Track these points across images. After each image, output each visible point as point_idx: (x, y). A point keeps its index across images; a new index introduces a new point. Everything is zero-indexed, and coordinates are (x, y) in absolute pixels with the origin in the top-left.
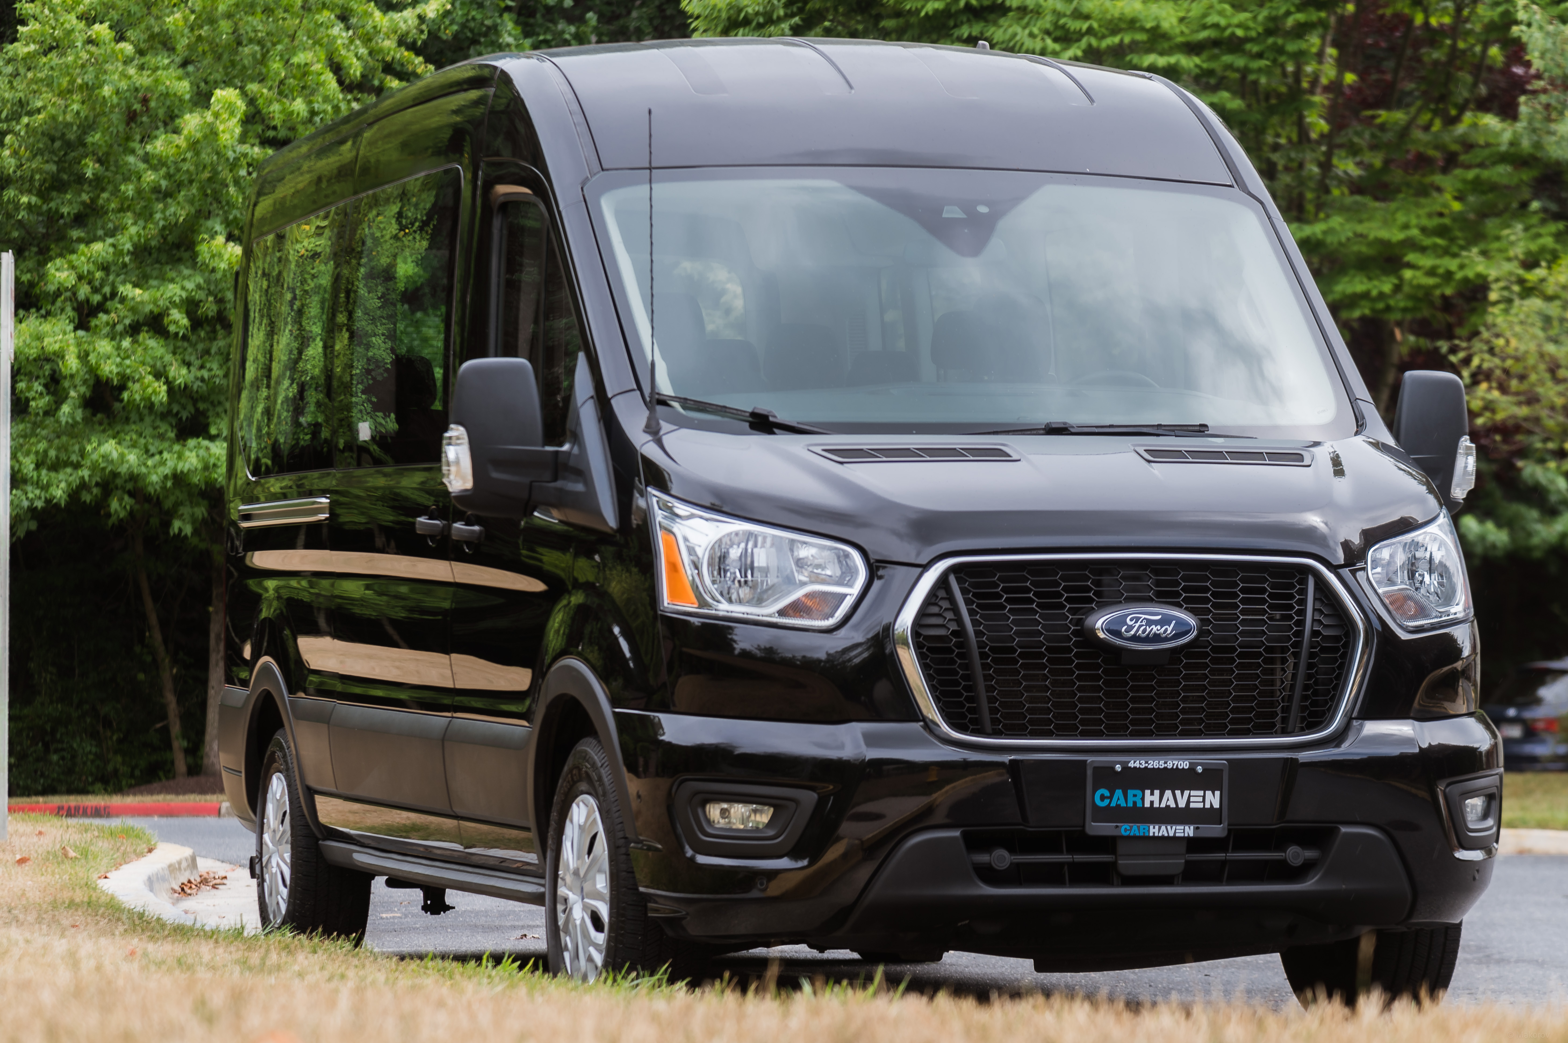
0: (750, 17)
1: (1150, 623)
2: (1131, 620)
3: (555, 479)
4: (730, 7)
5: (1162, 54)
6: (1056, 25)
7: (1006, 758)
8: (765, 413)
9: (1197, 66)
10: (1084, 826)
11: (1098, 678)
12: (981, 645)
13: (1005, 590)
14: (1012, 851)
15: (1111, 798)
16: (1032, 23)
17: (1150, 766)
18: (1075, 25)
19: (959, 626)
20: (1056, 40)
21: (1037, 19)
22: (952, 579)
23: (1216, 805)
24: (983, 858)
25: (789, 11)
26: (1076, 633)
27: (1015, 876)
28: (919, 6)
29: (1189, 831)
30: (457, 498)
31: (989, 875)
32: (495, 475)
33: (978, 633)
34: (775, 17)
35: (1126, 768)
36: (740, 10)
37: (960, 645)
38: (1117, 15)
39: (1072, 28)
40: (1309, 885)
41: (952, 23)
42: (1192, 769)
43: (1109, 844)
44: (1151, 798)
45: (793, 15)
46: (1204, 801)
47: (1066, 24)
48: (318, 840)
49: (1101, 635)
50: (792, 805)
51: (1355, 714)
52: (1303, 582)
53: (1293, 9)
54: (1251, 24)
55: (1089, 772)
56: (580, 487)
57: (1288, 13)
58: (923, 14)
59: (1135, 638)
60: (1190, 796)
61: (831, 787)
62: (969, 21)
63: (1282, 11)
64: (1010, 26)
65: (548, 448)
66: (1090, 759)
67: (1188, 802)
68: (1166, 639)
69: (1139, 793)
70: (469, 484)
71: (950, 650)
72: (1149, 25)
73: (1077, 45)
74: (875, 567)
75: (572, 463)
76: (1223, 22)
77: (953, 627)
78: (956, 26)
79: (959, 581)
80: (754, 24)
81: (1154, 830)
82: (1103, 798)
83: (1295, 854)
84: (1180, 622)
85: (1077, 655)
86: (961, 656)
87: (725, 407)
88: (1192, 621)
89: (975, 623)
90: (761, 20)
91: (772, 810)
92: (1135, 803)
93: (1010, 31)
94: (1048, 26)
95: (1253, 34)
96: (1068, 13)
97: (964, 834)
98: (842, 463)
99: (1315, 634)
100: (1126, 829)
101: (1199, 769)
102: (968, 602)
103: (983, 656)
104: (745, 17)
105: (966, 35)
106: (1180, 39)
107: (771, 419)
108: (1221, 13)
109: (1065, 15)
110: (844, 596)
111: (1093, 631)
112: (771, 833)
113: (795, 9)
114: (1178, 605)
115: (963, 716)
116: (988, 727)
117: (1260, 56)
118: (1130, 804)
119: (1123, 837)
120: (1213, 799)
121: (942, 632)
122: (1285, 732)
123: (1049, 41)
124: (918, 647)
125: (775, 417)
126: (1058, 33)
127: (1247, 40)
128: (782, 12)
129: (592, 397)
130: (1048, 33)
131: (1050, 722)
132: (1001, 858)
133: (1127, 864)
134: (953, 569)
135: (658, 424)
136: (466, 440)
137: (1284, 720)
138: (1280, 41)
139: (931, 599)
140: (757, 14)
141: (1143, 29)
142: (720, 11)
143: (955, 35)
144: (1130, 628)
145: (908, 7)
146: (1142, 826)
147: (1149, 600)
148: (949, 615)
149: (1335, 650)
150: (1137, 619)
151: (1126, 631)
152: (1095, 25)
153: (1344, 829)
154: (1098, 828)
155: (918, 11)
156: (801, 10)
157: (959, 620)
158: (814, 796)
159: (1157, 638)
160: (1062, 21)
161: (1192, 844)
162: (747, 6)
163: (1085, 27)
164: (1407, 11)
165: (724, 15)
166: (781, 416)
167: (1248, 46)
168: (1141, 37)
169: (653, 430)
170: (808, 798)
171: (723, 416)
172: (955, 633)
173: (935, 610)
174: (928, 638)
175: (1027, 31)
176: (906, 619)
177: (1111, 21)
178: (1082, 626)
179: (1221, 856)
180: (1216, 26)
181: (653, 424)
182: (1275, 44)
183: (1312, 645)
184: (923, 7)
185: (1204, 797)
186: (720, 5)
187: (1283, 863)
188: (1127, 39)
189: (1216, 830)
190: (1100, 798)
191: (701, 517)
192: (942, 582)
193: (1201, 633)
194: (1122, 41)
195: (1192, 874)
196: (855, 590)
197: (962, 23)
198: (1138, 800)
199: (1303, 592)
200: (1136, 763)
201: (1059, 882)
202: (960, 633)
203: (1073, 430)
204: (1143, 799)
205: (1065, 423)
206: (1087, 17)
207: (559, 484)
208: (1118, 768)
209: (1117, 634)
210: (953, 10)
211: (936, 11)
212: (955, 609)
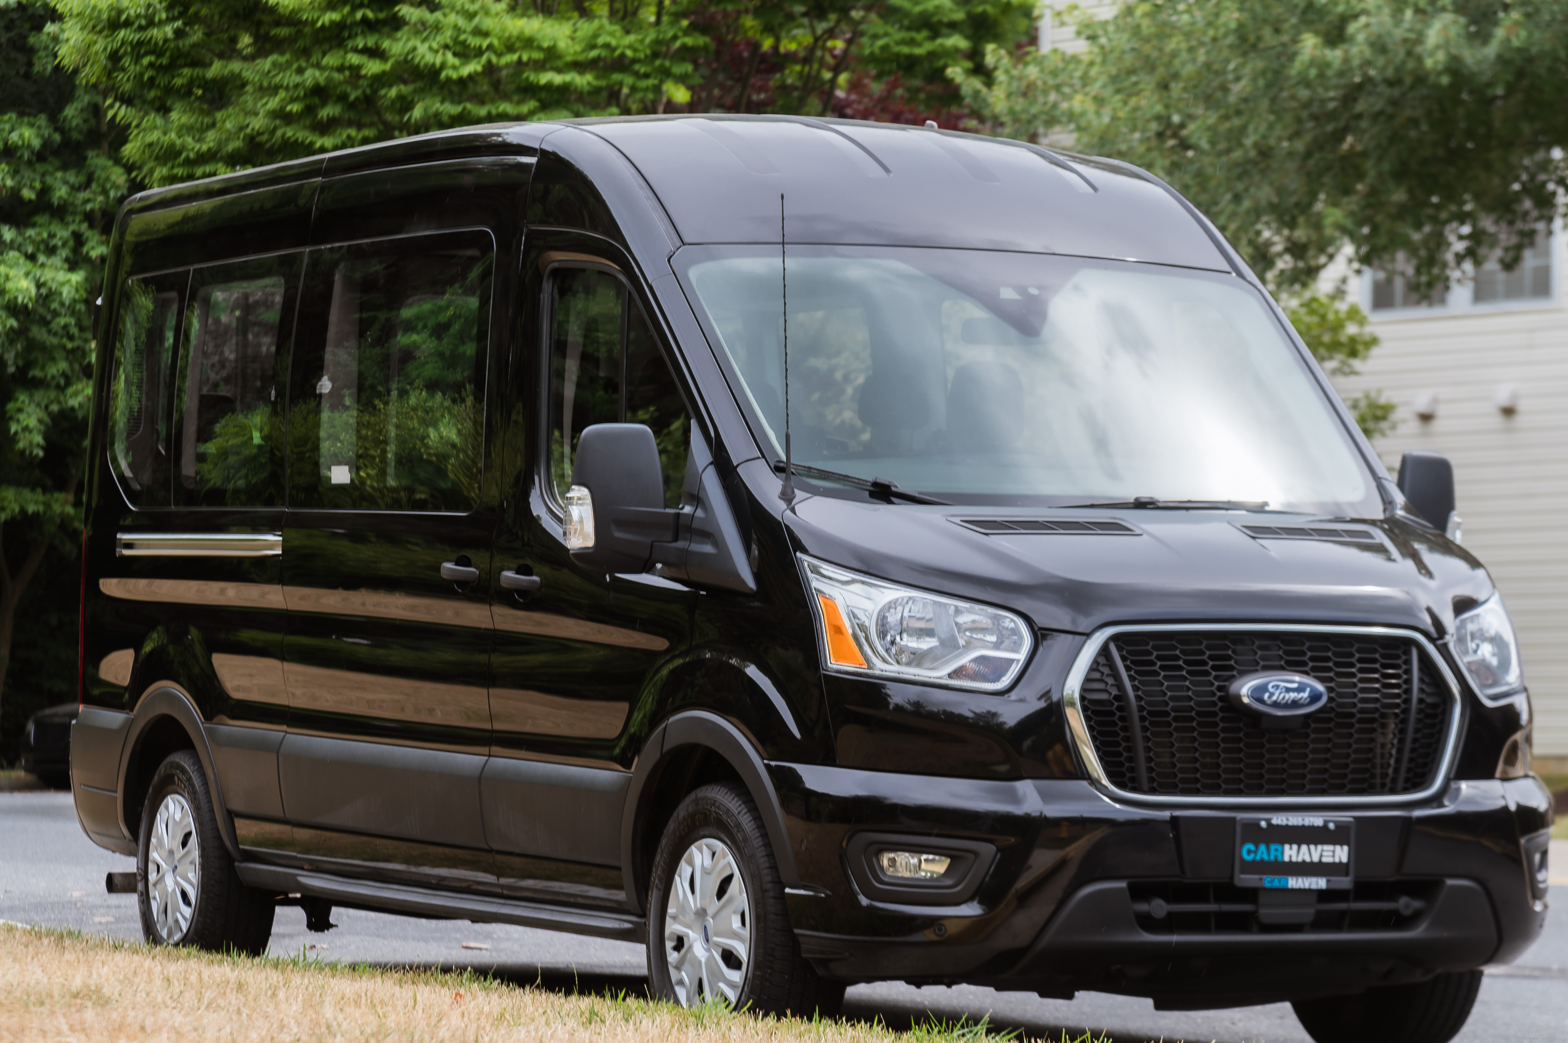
0: (132, 19)
1: (1288, 690)
2: (1273, 687)
3: (676, 540)
4: (111, 8)
5: (559, 71)
6: (456, 41)
7: (1166, 814)
8: (887, 483)
9: (589, 83)
10: (1232, 877)
11: (1240, 740)
12: (1141, 709)
13: (1159, 658)
14: (1168, 900)
15: (1256, 852)
16: (432, 37)
17: (1290, 823)
18: (474, 42)
19: (1119, 690)
20: (455, 54)
21: (436, 34)
22: (1113, 647)
23: (1345, 859)
24: (1143, 907)
25: (171, 15)
26: (1221, 699)
27: (1170, 924)
28: (316, 16)
29: (1320, 883)
30: (575, 555)
31: (1148, 923)
32: (618, 534)
33: (1138, 698)
34: (157, 19)
35: (1269, 824)
36: (120, 12)
37: (1120, 709)
38: (515, 33)
39: (472, 45)
40: (1417, 933)
41: (346, 34)
42: (1325, 826)
43: (1252, 894)
44: (1291, 853)
45: (174, 19)
46: (1333, 856)
47: (465, 41)
48: (234, 861)
49: (1246, 700)
50: (971, 857)
51: (1452, 776)
52: (1408, 653)
53: (680, 34)
54: (638, 46)
55: (1238, 829)
56: (708, 549)
57: (675, 38)
58: (319, 24)
59: (1276, 705)
60: (1322, 851)
61: (1013, 840)
62: (363, 32)
63: (670, 34)
64: (408, 40)
65: (668, 511)
66: (1240, 816)
67: (1321, 856)
68: (1303, 706)
69: (1279, 847)
70: (590, 542)
71: (1112, 714)
72: (546, 45)
73: (476, 60)
74: (1040, 635)
75: (696, 525)
76: (614, 43)
77: (1114, 692)
78: (350, 37)
79: (1119, 649)
80: (136, 25)
81: (1295, 883)
82: (1249, 852)
83: (1405, 904)
84: (1313, 690)
85: (1222, 719)
86: (1122, 719)
87: (848, 477)
88: (1320, 687)
89: (1135, 688)
90: (143, 22)
91: (948, 861)
92: (1276, 857)
93: (410, 45)
94: (449, 41)
95: (642, 56)
96: (469, 29)
97: (1131, 887)
98: (986, 534)
99: (1421, 701)
100: (1270, 881)
101: (1332, 826)
102: (1128, 668)
103: (1142, 719)
104: (127, 19)
105: (361, 46)
106: (569, 58)
107: (893, 489)
108: (612, 34)
109: (464, 32)
110: (1010, 662)
111: (1238, 697)
112: (949, 882)
113: (176, 13)
114: (1306, 673)
115: (1122, 775)
116: (1145, 785)
117: (647, 76)
118: (1272, 858)
119: (1265, 889)
120: (1340, 854)
121: (1104, 696)
122: (1393, 791)
123: (449, 56)
124: (1085, 709)
125: (896, 487)
126: (458, 49)
127: (634, 61)
128: (164, 16)
129: (711, 463)
130: (446, 47)
131: (1197, 780)
132: (1159, 907)
133: (1267, 913)
134: (1115, 638)
135: (793, 492)
136: (589, 501)
137: (1394, 780)
138: (667, 63)
139: (1095, 666)
140: (138, 16)
141: (540, 48)
142: (100, 11)
143: (350, 46)
144: (1272, 695)
145: (305, 17)
146: (1283, 878)
147: (1282, 668)
148: (1110, 681)
149: (1434, 716)
150: (1277, 687)
151: (1269, 697)
152: (496, 42)
153: (1450, 882)
154: (1245, 880)
155: (314, 22)
156: (181, 15)
157: (1120, 686)
158: (993, 848)
159: (1295, 704)
160: (462, 37)
161: (1322, 895)
162: (127, 8)
163: (485, 44)
164: (758, 36)
165: (105, 16)
166: (901, 486)
167: (637, 67)
168: (537, 55)
169: (787, 497)
170: (987, 850)
171: (845, 485)
172: (1117, 698)
173: (1097, 675)
174: (1091, 701)
175: (426, 45)
176: (1073, 685)
177: (509, 38)
178: (1227, 692)
179: (1343, 906)
180: (607, 46)
181: (789, 491)
182: (662, 66)
183: (1420, 711)
184: (318, 18)
185: (1334, 852)
186: (100, 6)
187: (1395, 913)
188: (525, 58)
189: (1345, 882)
190: (1247, 852)
191: (863, 583)
192: (1104, 651)
193: (1331, 699)
194: (520, 58)
195: (1321, 923)
196: (1021, 656)
197: (356, 35)
198: (1279, 854)
199: (1408, 662)
200: (1279, 819)
201: (1205, 929)
202: (1121, 697)
203: (1160, 505)
204: (1282, 853)
205: (1151, 498)
206: (486, 34)
207: (680, 544)
208: (1263, 824)
209: (1261, 701)
210: (349, 22)
211: (332, 23)
212: (1116, 676)
